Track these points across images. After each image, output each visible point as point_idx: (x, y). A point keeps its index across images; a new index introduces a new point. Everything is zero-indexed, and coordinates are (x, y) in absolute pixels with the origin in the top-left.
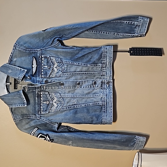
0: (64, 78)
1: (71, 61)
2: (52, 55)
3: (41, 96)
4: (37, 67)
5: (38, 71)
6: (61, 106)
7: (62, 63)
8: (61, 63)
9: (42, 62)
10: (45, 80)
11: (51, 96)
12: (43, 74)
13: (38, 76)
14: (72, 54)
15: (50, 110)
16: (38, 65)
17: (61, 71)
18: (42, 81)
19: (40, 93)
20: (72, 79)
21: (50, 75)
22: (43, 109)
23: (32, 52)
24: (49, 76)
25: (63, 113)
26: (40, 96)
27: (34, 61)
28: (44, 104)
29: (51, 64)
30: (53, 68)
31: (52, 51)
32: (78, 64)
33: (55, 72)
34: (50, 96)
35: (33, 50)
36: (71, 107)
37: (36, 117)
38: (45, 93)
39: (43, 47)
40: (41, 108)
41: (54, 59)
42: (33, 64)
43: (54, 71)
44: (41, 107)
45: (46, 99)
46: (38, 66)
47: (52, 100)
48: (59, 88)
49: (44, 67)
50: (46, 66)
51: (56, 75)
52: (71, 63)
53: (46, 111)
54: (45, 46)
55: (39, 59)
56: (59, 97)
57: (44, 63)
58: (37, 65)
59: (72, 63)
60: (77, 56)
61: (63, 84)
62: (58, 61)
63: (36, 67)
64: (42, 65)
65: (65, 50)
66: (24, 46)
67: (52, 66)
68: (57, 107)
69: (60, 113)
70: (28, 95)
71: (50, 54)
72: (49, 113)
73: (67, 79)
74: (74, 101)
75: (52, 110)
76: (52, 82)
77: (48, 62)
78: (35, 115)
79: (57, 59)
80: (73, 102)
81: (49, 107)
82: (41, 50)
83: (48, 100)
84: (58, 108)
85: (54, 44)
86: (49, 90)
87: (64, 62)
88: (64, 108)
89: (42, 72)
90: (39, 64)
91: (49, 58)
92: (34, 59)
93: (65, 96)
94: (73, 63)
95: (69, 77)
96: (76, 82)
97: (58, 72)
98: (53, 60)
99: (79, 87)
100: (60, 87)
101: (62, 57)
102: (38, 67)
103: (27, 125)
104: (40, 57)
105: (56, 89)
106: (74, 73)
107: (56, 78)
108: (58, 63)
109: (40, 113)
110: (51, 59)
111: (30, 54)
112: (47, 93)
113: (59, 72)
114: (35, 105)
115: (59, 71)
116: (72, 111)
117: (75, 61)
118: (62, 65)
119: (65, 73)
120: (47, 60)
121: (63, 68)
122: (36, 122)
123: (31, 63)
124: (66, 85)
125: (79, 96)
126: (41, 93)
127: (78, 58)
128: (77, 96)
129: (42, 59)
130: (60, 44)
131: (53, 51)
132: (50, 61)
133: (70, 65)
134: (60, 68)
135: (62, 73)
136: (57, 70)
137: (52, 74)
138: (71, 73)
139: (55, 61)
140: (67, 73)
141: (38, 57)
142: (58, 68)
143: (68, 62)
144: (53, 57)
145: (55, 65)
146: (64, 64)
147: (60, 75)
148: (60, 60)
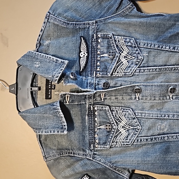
0: (141, 78)
1: (158, 42)
2: (119, 33)
3: (96, 113)
4: (88, 57)
5: (89, 64)
6: (135, 134)
7: (139, 47)
8: (135, 47)
9: (97, 46)
10: (103, 81)
11: (114, 115)
12: (99, 71)
13: (91, 74)
14: (159, 28)
15: (113, 142)
16: (90, 52)
17: (137, 64)
18: (98, 84)
19: (94, 108)
20: (159, 80)
21: (113, 72)
22: (100, 139)
23: (80, 28)
24: (112, 74)
25: (140, 150)
26: (94, 114)
27: (84, 46)
28: (101, 130)
29: (115, 50)
30: (119, 58)
31: (118, 23)
32: (171, 48)
33: (124, 67)
34: (112, 113)
35: (80, 25)
36: (155, 139)
37: (86, 155)
38: (104, 108)
39: (100, 18)
40: (94, 138)
41: (121, 40)
42: (80, 52)
43: (120, 64)
44: (96, 136)
45: (105, 120)
46: (90, 54)
47: (116, 122)
48: (131, 99)
49: (101, 56)
50: (106, 55)
51: (125, 71)
52: (156, 46)
53: (105, 143)
54: (104, 15)
55: (92, 42)
56: (132, 116)
57: (101, 48)
58: (88, 53)
59: (159, 47)
60: (170, 33)
61: (139, 91)
62: (129, 44)
64: (99, 53)
65: (146, 21)
67: (117, 54)
68: (127, 137)
69: (134, 149)
70: (71, 112)
71: (115, 31)
72: (110, 147)
73: (147, 79)
74: (164, 126)
75: (117, 142)
76: (117, 85)
77: (109, 47)
78: (84, 151)
79: (128, 40)
80: (160, 129)
81: (112, 137)
82: (96, 22)
83: (108, 121)
84: (129, 138)
85: (123, 10)
86: (112, 103)
87: (142, 45)
88: (141, 141)
89: (97, 66)
90: (92, 50)
91: (111, 38)
92: (83, 41)
93: (143, 115)
94: (162, 47)
95: (151, 76)
96: (168, 86)
97: (129, 67)
98: (119, 41)
99: (174, 97)
100: (133, 97)
101: (137, 36)
102: (90, 57)
103: (69, 169)
104: (95, 38)
105: (126, 100)
106: (163, 68)
107: (126, 79)
108: (130, 48)
109: (94, 147)
110: (115, 41)
111: (75, 31)
112: (107, 108)
113: (132, 66)
114: (83, 130)
115: (132, 64)
116: (157, 147)
117: (165, 42)
118: (137, 52)
119: (145, 68)
120: (108, 42)
121: (140, 57)
122: (86, 164)
124: (147, 92)
125: (174, 115)
126: (96, 108)
127: (172, 36)
128: (168, 116)
129: (97, 41)
130: (136, 9)
131: (120, 24)
132: (113, 44)
133: (155, 51)
134: (134, 58)
135: (138, 68)
136: (127, 61)
137: (117, 71)
138: (157, 67)
139: (125, 45)
140: (148, 68)
141: (91, 37)
142: (129, 58)
143: (151, 46)
144: (120, 36)
145: (123, 52)
146: (143, 49)
147: (134, 73)
148: (134, 41)
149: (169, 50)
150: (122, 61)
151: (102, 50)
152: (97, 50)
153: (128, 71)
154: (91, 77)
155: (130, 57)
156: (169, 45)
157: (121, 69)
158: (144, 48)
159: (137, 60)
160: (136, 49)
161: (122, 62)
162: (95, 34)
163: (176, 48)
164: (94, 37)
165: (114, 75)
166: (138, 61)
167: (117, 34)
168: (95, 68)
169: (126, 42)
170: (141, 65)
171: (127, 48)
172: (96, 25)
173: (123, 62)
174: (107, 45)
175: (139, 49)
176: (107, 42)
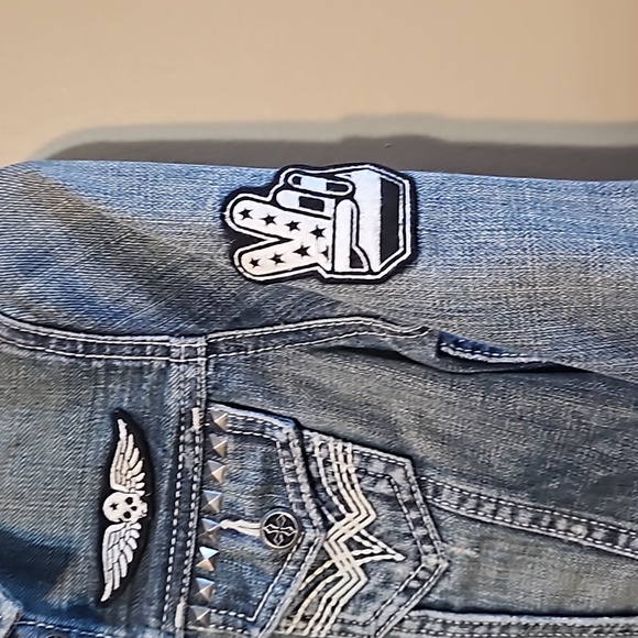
4: (147, 524)
5: (155, 560)
8: (411, 504)
9: (206, 469)
12: (204, 603)
13: (159, 615)
14: (550, 428)
16: (163, 497)
17: (408, 591)
23: (109, 367)
29: (302, 506)
32: (600, 534)
33: (342, 594)
35: (115, 348)
39: (237, 325)
41: (339, 460)
42: (107, 491)
43: (325, 575)
46: (162, 509)
49: (226, 524)
50: (251, 529)
51: (347, 616)
52: (524, 517)
55: (177, 443)
57: (228, 485)
58: (150, 498)
59: (535, 521)
62: (383, 487)
63: (135, 516)
66: (21, 292)
67: (310, 535)
79: (377, 467)
82: (211, 348)
87: (447, 501)
89: (196, 574)
90: (173, 488)
91: (285, 446)
92: (126, 442)
94: (552, 525)
97: (370, 597)
102: (161, 520)
104: (196, 426)
108: (384, 510)
110: (307, 458)
113: (385, 594)
115: (386, 584)
117: (568, 502)
118: (419, 532)
119: (450, 617)
120: (270, 459)
121: (431, 561)
123: (92, 480)
132: (296, 476)
133: (516, 538)
134: (399, 557)
135: (414, 609)
136: (363, 566)
137: (301, 611)
138: (514, 620)
139: (357, 486)
140: (467, 618)
141: (173, 423)
142: (372, 555)
143: (495, 513)
144: (337, 437)
145: (343, 517)
146: (451, 519)
147: (392, 630)
148: (410, 473)
149: (585, 543)
150: (335, 560)
151: (230, 498)
152: (200, 493)
153: (361, 619)
154: (159, 628)
155: (377, 550)
156: (586, 514)
157: (324, 601)
158: (458, 516)
159: (415, 569)
160: (414, 515)
161: (334, 568)
162: (195, 410)
163: (623, 539)
164: (191, 425)
165: (286, 628)
166: (416, 578)
167: (321, 426)
168: (186, 581)
169: (366, 473)
170: (434, 598)
171: (370, 503)
172: (207, 363)
173: (336, 570)
174: (260, 477)
175: (431, 513)
176: (264, 460)
